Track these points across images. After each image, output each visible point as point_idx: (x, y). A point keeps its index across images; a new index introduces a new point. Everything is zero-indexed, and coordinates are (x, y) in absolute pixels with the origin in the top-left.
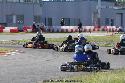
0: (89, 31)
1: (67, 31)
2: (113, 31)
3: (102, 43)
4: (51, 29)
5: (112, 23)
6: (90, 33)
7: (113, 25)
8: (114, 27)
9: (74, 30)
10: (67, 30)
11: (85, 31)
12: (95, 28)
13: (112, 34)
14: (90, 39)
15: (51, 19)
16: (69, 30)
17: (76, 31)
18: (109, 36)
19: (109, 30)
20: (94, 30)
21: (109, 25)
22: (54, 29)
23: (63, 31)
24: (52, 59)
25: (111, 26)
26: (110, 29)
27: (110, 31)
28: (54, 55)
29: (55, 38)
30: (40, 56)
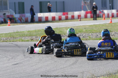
0: (78, 18)
1: (47, 20)
2: (113, 16)
3: (94, 34)
4: (23, 18)
5: (111, 5)
6: (80, 20)
7: (112, 8)
8: (114, 11)
9: (57, 18)
10: (47, 18)
11: (72, 19)
12: (87, 13)
13: (110, 21)
14: (80, 30)
15: (23, 3)
16: (50, 19)
17: (60, 19)
18: (106, 25)
19: (106, 15)
20: (86, 17)
21: (106, 9)
22: (27, 18)
23: (40, 21)
24: (21, 61)
25: (110, 9)
26: (108, 14)
27: (108, 16)
28: (25, 56)
29: (29, 31)
30: (5, 58)
